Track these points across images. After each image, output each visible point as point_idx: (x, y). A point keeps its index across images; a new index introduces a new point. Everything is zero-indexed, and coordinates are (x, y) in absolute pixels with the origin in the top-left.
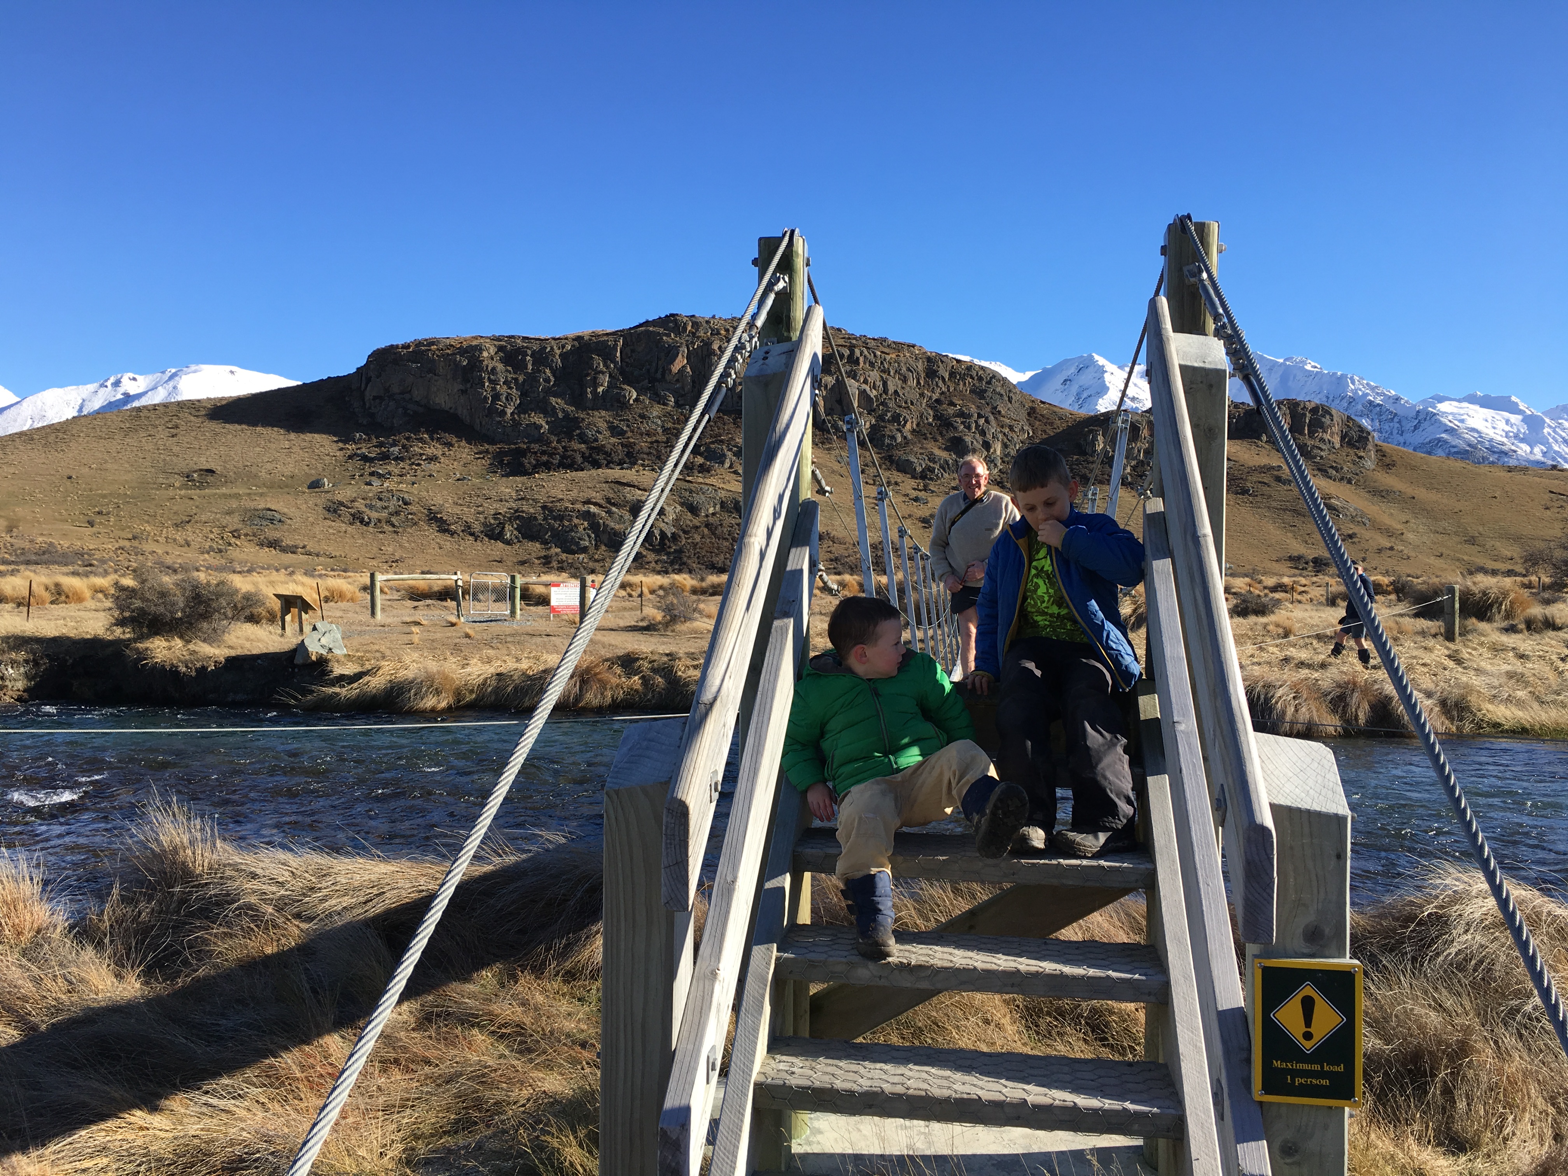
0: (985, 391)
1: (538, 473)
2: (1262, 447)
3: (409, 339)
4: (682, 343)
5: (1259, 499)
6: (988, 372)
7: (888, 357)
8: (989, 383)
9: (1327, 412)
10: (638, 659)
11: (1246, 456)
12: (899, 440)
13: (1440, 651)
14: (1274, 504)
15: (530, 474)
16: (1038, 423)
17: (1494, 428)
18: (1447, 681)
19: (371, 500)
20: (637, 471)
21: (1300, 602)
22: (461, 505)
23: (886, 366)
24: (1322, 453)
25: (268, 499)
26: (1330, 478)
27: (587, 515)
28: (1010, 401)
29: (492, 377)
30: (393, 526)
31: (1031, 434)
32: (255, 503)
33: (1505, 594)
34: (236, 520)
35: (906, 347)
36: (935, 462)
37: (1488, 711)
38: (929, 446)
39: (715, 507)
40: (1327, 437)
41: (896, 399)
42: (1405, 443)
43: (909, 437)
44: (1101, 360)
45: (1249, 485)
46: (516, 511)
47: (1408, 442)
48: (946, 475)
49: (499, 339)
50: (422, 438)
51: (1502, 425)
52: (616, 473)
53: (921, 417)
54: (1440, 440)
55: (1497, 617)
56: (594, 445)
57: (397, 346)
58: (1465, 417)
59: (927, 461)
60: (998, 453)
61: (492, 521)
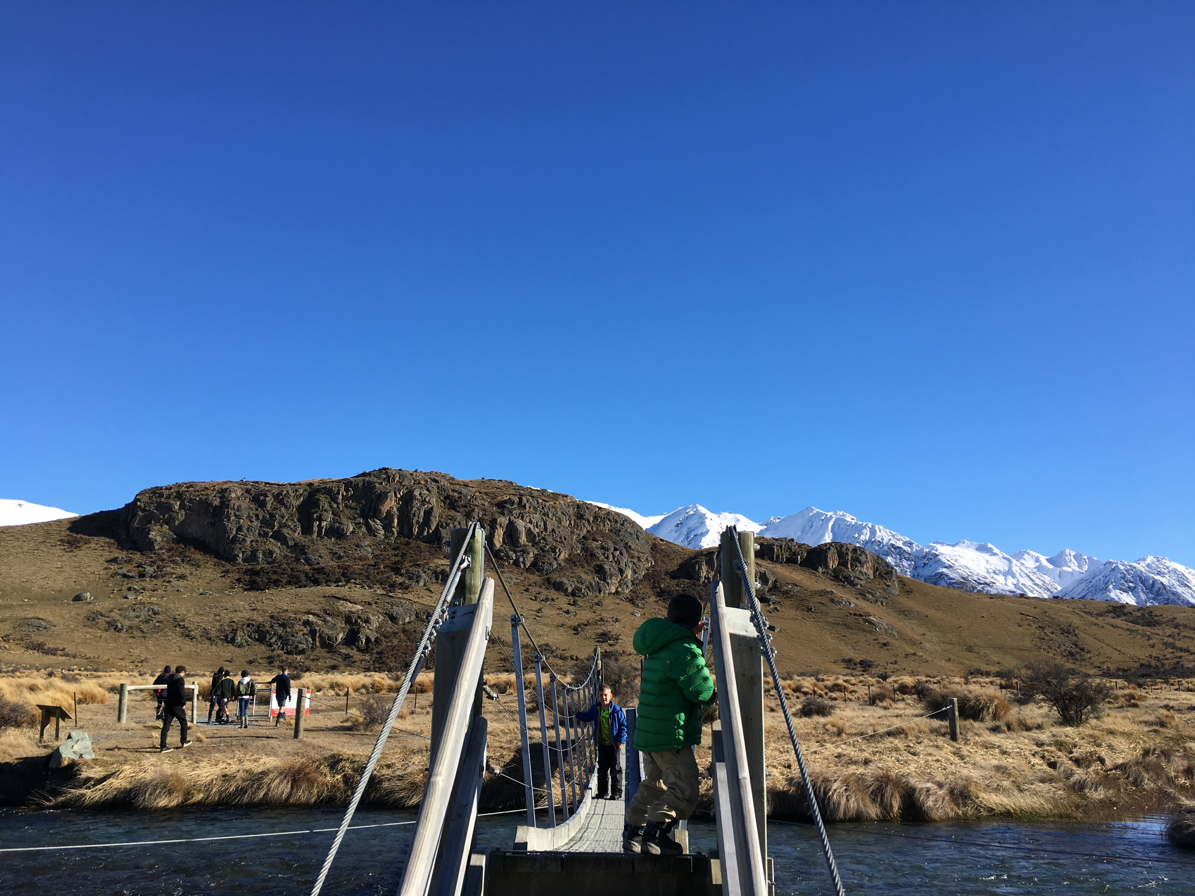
0: (620, 531)
1: (268, 589)
2: (819, 577)
3: (171, 482)
4: (390, 490)
5: (819, 615)
6: (621, 517)
7: (547, 504)
8: (622, 525)
9: (863, 552)
10: (341, 760)
11: (808, 583)
12: (555, 566)
13: (947, 748)
14: (830, 620)
15: (262, 590)
16: (658, 555)
17: (979, 566)
18: (953, 774)
19: (125, 611)
20: (350, 588)
21: (851, 700)
22: (201, 615)
23: (546, 510)
24: (861, 582)
25: (37, 609)
26: (868, 600)
27: (307, 623)
28: (638, 539)
29: (237, 513)
30: (143, 632)
31: (653, 563)
32: (26, 613)
33: (991, 699)
34: (7, 627)
35: (561, 497)
36: (582, 584)
37: (983, 798)
38: (577, 571)
39: (410, 617)
40: (864, 570)
41: (553, 535)
42: (918, 575)
43: (563, 564)
44: (703, 510)
45: (811, 604)
46: (248, 620)
47: (920, 575)
48: (590, 594)
49: (245, 484)
50: (174, 561)
51: (984, 564)
52: (332, 589)
53: (572, 549)
54: (942, 574)
55: (988, 718)
56: (316, 566)
57: (161, 488)
58: (958, 557)
59: (576, 583)
60: (629, 577)
61: (226, 628)
